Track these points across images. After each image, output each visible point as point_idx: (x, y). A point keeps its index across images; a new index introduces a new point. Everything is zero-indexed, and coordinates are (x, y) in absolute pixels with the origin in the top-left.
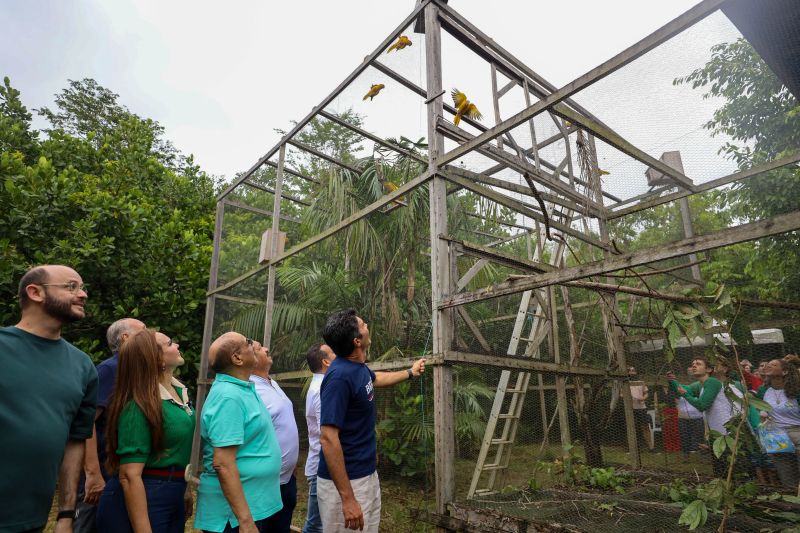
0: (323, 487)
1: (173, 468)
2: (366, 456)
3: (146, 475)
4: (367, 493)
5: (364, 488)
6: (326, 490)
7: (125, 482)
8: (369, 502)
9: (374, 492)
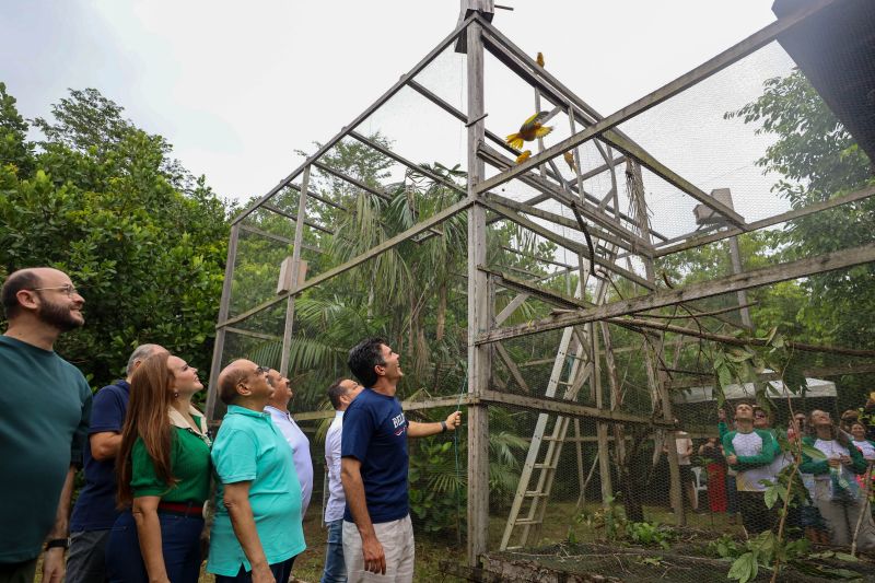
0: (349, 531)
1: (191, 503)
2: (395, 497)
3: (163, 508)
4: (396, 538)
5: (393, 533)
6: (351, 535)
7: (139, 517)
8: (398, 549)
9: (405, 539)
